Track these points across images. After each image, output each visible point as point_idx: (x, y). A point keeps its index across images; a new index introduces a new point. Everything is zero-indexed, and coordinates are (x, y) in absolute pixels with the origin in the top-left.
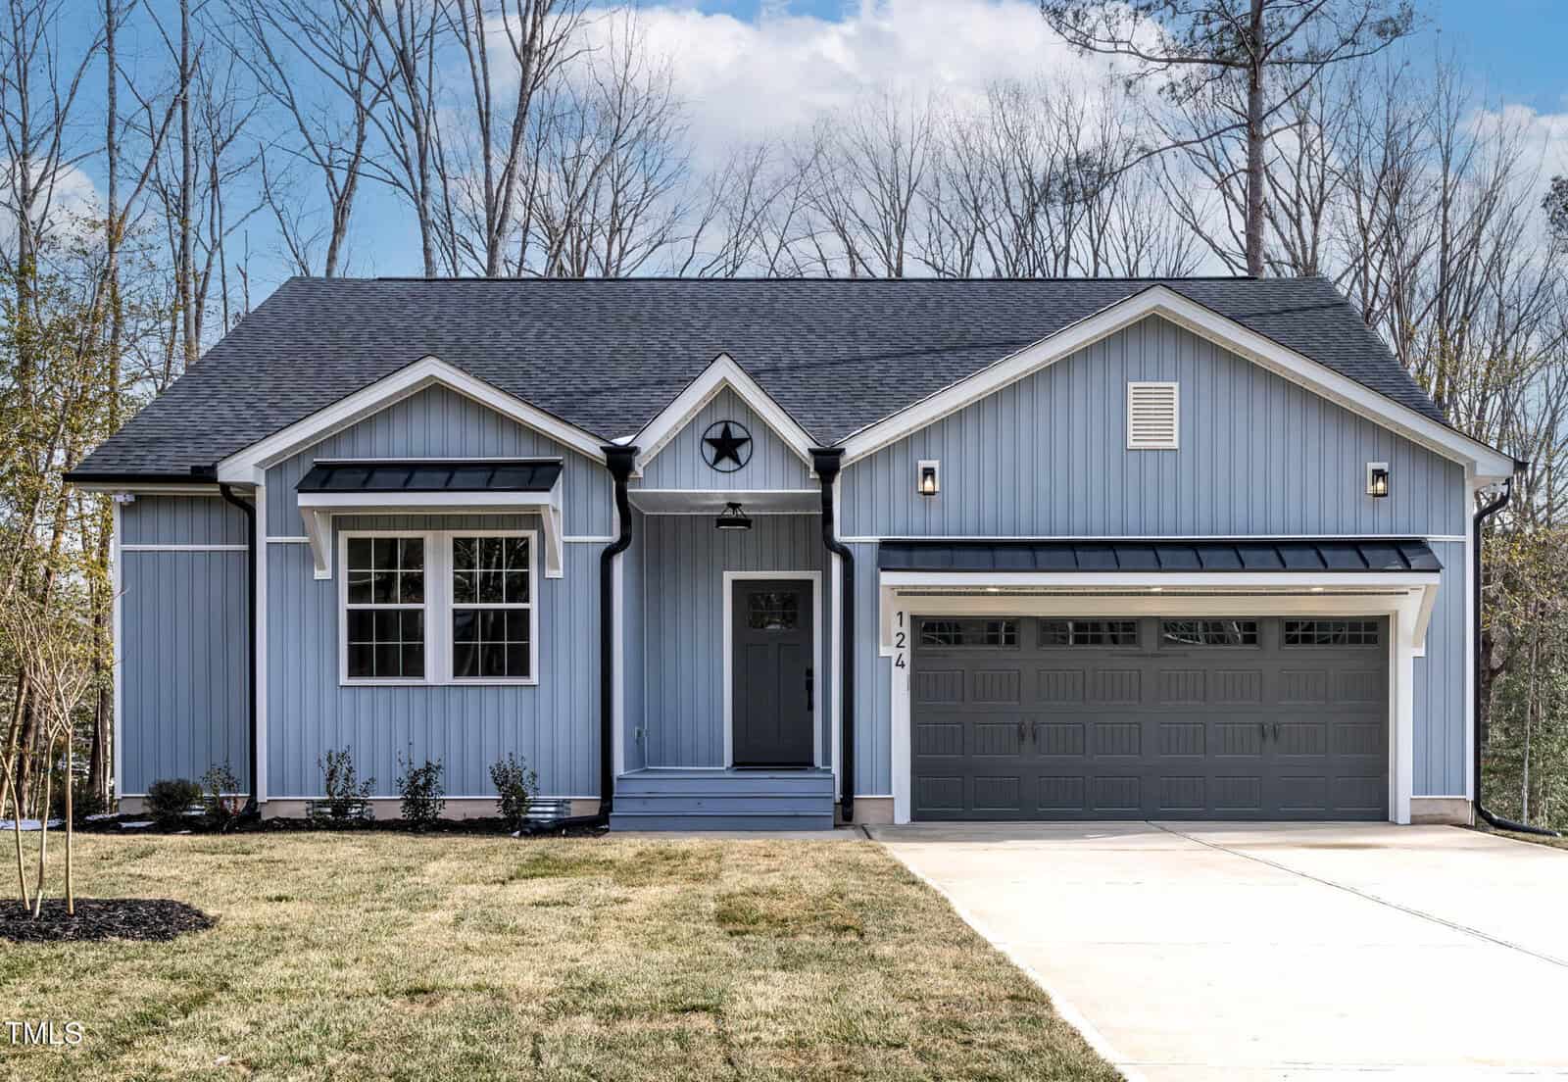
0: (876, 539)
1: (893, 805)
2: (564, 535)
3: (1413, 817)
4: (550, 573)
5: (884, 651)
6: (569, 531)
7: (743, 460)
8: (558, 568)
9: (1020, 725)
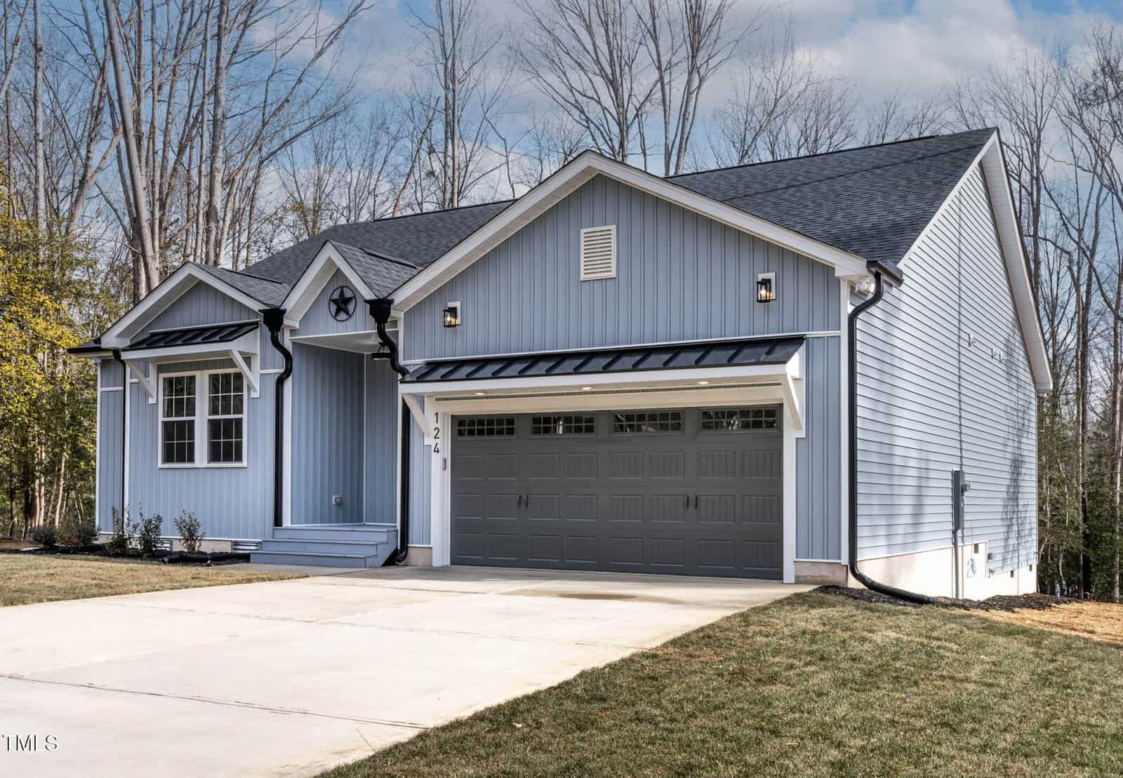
1: (431, 553)
3: (797, 577)
4: (253, 395)
5: (427, 442)
6: (262, 367)
7: (351, 312)
8: (257, 391)
9: (518, 496)
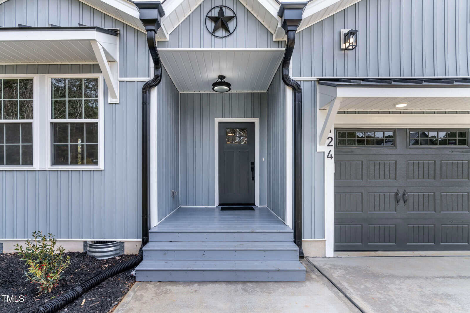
0: (314, 78)
1: (325, 245)
2: (120, 77)
4: (111, 100)
5: (320, 148)
6: (124, 74)
7: (231, 30)
8: (116, 97)
9: (397, 194)
